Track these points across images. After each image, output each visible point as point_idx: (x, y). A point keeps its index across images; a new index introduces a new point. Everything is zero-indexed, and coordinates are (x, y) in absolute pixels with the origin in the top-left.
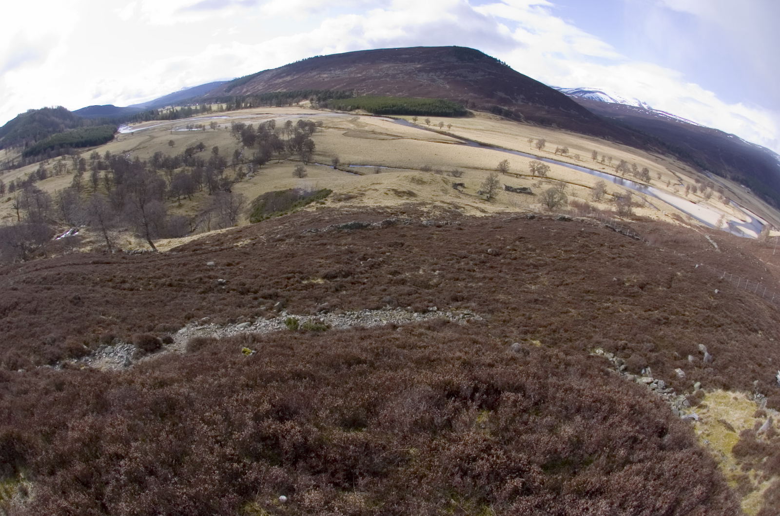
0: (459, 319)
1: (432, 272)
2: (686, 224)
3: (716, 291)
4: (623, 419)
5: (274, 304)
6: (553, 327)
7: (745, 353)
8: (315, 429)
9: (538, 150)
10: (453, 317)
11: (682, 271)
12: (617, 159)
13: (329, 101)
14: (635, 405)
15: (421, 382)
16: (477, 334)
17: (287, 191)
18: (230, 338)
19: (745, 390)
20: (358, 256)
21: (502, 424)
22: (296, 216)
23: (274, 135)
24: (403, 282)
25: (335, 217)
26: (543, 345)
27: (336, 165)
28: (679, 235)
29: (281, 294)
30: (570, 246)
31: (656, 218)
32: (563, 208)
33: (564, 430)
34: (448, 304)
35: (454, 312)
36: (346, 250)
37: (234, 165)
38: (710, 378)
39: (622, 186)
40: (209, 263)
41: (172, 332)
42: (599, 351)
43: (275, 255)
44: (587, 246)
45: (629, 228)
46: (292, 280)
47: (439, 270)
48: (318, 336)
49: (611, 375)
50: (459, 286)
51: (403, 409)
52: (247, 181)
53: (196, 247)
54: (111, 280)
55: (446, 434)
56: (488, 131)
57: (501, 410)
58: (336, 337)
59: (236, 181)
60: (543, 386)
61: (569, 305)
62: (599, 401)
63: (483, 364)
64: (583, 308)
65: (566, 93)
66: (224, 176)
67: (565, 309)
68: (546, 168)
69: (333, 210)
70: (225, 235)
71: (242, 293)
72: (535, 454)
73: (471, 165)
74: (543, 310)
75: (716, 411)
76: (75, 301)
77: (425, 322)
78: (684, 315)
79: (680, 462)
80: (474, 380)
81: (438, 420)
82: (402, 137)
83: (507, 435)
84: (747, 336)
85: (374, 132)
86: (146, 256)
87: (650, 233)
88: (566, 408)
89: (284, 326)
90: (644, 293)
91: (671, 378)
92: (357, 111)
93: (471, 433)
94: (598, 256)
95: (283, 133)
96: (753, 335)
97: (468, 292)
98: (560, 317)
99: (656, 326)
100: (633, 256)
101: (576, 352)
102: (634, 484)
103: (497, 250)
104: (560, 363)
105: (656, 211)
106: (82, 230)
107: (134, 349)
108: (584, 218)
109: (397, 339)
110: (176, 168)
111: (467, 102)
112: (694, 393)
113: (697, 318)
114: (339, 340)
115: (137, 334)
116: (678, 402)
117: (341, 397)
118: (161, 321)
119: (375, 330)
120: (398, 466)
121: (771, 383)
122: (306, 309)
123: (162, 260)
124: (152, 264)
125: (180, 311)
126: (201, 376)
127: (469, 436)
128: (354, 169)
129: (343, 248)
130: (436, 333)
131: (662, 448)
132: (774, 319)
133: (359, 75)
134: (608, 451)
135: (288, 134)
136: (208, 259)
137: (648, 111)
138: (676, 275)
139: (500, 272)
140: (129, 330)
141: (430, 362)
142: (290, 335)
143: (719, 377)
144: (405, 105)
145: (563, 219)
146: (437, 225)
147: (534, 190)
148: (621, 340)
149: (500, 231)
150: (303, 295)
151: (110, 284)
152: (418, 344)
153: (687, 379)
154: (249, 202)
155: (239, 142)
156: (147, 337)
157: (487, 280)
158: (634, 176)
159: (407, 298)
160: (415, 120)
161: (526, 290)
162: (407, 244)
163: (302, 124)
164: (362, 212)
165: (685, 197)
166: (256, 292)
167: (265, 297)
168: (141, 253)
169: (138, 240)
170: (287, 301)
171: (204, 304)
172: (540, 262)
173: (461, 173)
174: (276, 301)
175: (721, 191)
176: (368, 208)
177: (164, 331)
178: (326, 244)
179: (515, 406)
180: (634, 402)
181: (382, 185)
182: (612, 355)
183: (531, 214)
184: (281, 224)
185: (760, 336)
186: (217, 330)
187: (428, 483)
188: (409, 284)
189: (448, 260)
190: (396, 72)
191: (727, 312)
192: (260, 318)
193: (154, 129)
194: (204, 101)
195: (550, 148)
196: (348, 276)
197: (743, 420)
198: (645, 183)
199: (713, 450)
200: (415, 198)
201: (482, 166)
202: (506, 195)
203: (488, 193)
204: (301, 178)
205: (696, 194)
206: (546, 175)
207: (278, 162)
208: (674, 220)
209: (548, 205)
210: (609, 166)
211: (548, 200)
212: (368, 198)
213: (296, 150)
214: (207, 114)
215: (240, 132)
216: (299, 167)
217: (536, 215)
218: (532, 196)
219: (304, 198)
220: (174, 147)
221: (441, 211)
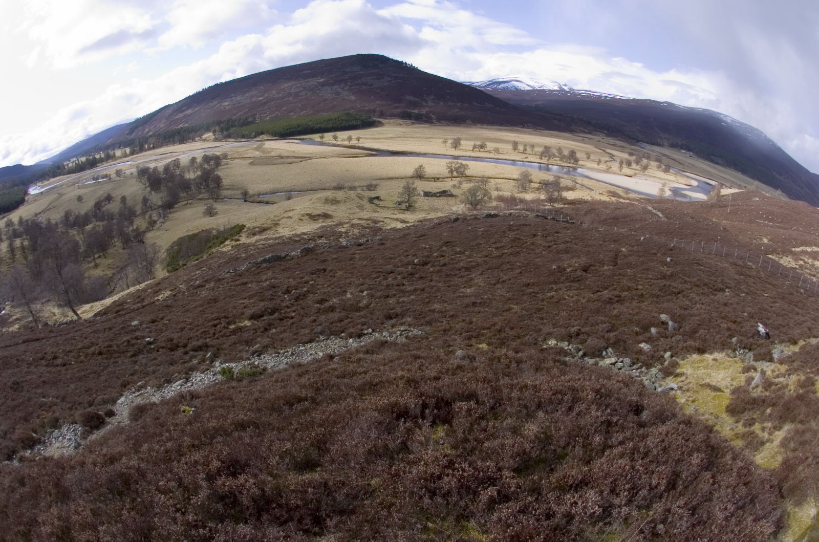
0: (397, 337)
1: (361, 294)
2: (624, 199)
3: (669, 259)
4: (591, 405)
5: (205, 356)
6: (498, 327)
7: (714, 314)
8: (270, 479)
9: (454, 149)
10: (390, 336)
11: (627, 246)
12: (539, 145)
13: (232, 130)
14: (601, 389)
15: (366, 410)
16: (419, 349)
17: (199, 232)
18: (169, 399)
19: (723, 349)
20: (281, 289)
21: (460, 436)
22: (212, 258)
23: (180, 175)
24: (332, 309)
25: (252, 252)
26: (491, 347)
27: (246, 197)
28: (618, 211)
29: (211, 343)
30: (501, 242)
31: (589, 199)
32: (487, 205)
33: (528, 429)
34: (382, 324)
35: (390, 330)
36: (268, 285)
37: (144, 213)
38: (680, 345)
39: (548, 173)
40: (135, 323)
41: (112, 403)
42: (552, 342)
43: (197, 303)
44: (519, 239)
45: (562, 213)
46: (219, 326)
47: (367, 290)
48: (256, 381)
49: (568, 363)
50: (390, 304)
51: (354, 440)
52: (158, 229)
53: (118, 308)
54: (43, 358)
55: (403, 457)
56: (400, 137)
57: (455, 422)
58: (274, 379)
59: (148, 230)
60: (496, 389)
61: (510, 301)
62: (560, 392)
63: (429, 379)
64: (525, 302)
65: (479, 86)
66: (135, 227)
67: (507, 307)
68: (465, 167)
69: (249, 245)
70: (144, 290)
71: (172, 350)
72: (503, 460)
73: (385, 176)
74: (483, 312)
75: (695, 376)
76: (15, 387)
77: (362, 347)
78: (637, 289)
79: (667, 435)
80: (420, 397)
81: (392, 446)
82: (310, 158)
83: (468, 446)
84: (713, 297)
85: (280, 157)
86: (72, 326)
87: (585, 215)
88: (526, 407)
89: (219, 377)
90: (589, 275)
91: (636, 354)
92: (261, 137)
93: (430, 452)
94: (532, 247)
95: (189, 171)
96: (719, 295)
97: (402, 307)
98: (502, 316)
99: (608, 306)
100: (570, 240)
101: (527, 348)
102: (620, 467)
103: (424, 259)
104: (510, 362)
105: (588, 191)
106: (8, 308)
107: (80, 429)
108: (512, 211)
109: (335, 370)
110: (87, 225)
111: (374, 111)
112: (666, 363)
113: (651, 290)
114: (277, 381)
115: (79, 412)
116: (649, 377)
117: (289, 440)
118: (99, 393)
119: (312, 364)
120: (363, 499)
121: (753, 337)
122: (239, 355)
123: (87, 327)
124: (78, 333)
125: (115, 379)
126: (146, 445)
127: (427, 455)
128: (264, 199)
129: (265, 284)
130: (375, 356)
131: (642, 425)
132: (741, 274)
133: (261, 98)
134: (582, 441)
135: (194, 172)
136: (132, 319)
137: (569, 92)
138: (621, 251)
139: (431, 281)
140: (70, 409)
141: (373, 387)
142: (227, 385)
143: (690, 343)
144: (310, 123)
145: (490, 216)
146: (357, 244)
147: (454, 192)
148: (573, 327)
149: (424, 239)
150: (233, 340)
151: (43, 361)
152: (358, 370)
153: (655, 352)
154: (163, 251)
155: (146, 188)
156: (89, 412)
157: (419, 292)
158: (560, 160)
159: (339, 325)
161: (461, 294)
162: (329, 268)
163: (207, 159)
164: (278, 243)
165: (619, 173)
166: (185, 346)
167: (195, 350)
168: (66, 323)
169: (61, 310)
170: (218, 350)
171: (137, 367)
172: (471, 264)
173: (376, 186)
174: (207, 352)
175: (658, 160)
176: (284, 238)
177: (104, 404)
178: (246, 283)
179: (470, 415)
180: (599, 386)
181: (295, 211)
182: (566, 343)
183: (454, 217)
184: (198, 269)
185: (728, 294)
186: (155, 394)
187: (398, 511)
188: (339, 310)
189: (374, 278)
190: (298, 90)
191: (684, 278)
192: (194, 373)
193: (62, 185)
194: (107, 148)
195: (467, 146)
196: (275, 312)
197: (729, 379)
198: (574, 166)
199: (703, 415)
200: (331, 220)
201: (397, 176)
202: (425, 200)
203: (407, 202)
204: (211, 216)
205: (631, 167)
206: (465, 174)
207: (187, 204)
208: (610, 197)
209: (472, 205)
210: (532, 154)
211: (470, 200)
212: (283, 227)
213: (204, 188)
214: (112, 161)
215: (145, 178)
216: (209, 205)
217: (459, 216)
218: (453, 198)
219: (217, 238)
220: (83, 203)
221: (360, 229)
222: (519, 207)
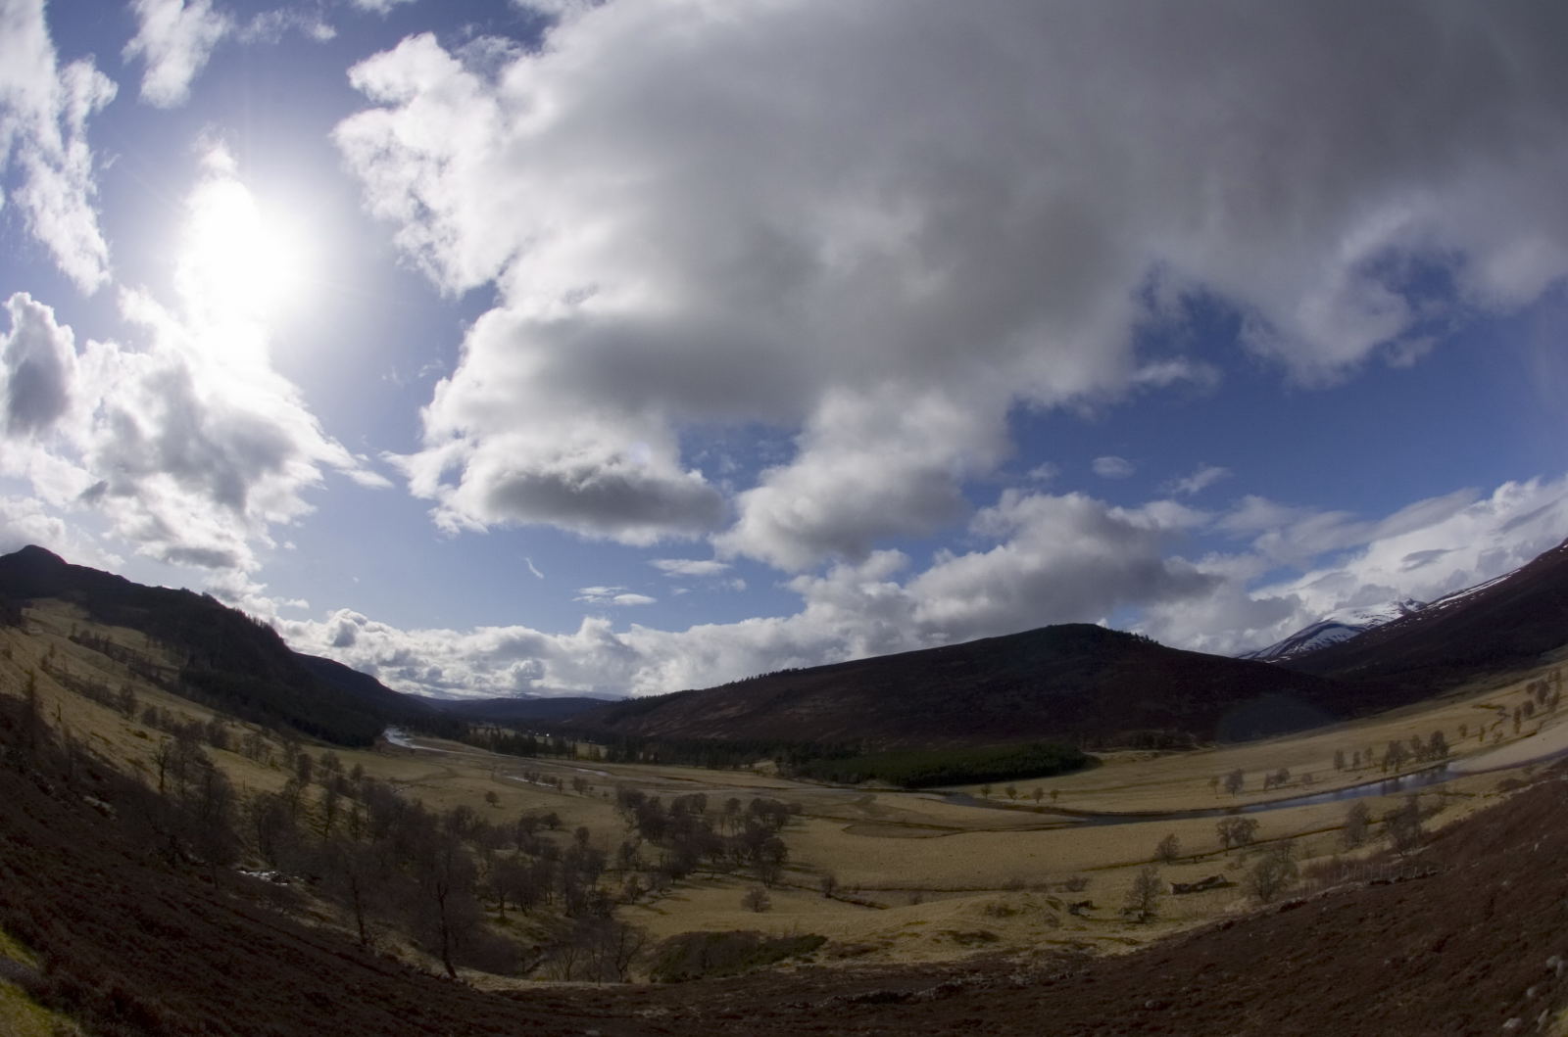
2: (1524, 785)
9: (1230, 795)
12: (1380, 744)
13: (814, 763)
17: (730, 933)
22: (757, 980)
23: (704, 824)
25: (839, 983)
28: (1514, 816)
31: (1468, 815)
32: (1290, 888)
39: (1399, 794)
45: (1418, 863)
52: (645, 906)
56: (1131, 786)
59: (623, 901)
65: (1270, 657)
66: (598, 888)
68: (1251, 825)
70: (607, 994)
73: (1103, 862)
82: (962, 830)
85: (905, 824)
92: (870, 783)
95: (722, 822)
103: (1163, 999)
105: (1466, 802)
110: (498, 848)
128: (866, 898)
135: (732, 826)
137: (1419, 615)
144: (964, 764)
145: (1289, 907)
146: (1044, 981)
147: (1230, 877)
155: (632, 828)
158: (1417, 762)
160: (986, 792)
163: (759, 807)
165: (1516, 737)
169: (419, 954)
173: (1084, 882)
181: (927, 925)
183: (1225, 921)
184: (728, 991)
194: (562, 731)
195: (1253, 780)
198: (1440, 761)
200: (995, 944)
201: (1126, 860)
202: (1177, 901)
203: (1141, 909)
204: (757, 911)
205: (1533, 715)
206: (1252, 839)
207: (711, 879)
208: (1502, 794)
209: (1261, 894)
210: (1370, 767)
211: (1259, 886)
212: (901, 951)
213: (749, 859)
214: (569, 759)
215: (633, 809)
216: (755, 891)
217: (1236, 919)
218: (1227, 889)
219: (767, 950)
220: (498, 807)
221: (1049, 959)
222: (1346, 877)
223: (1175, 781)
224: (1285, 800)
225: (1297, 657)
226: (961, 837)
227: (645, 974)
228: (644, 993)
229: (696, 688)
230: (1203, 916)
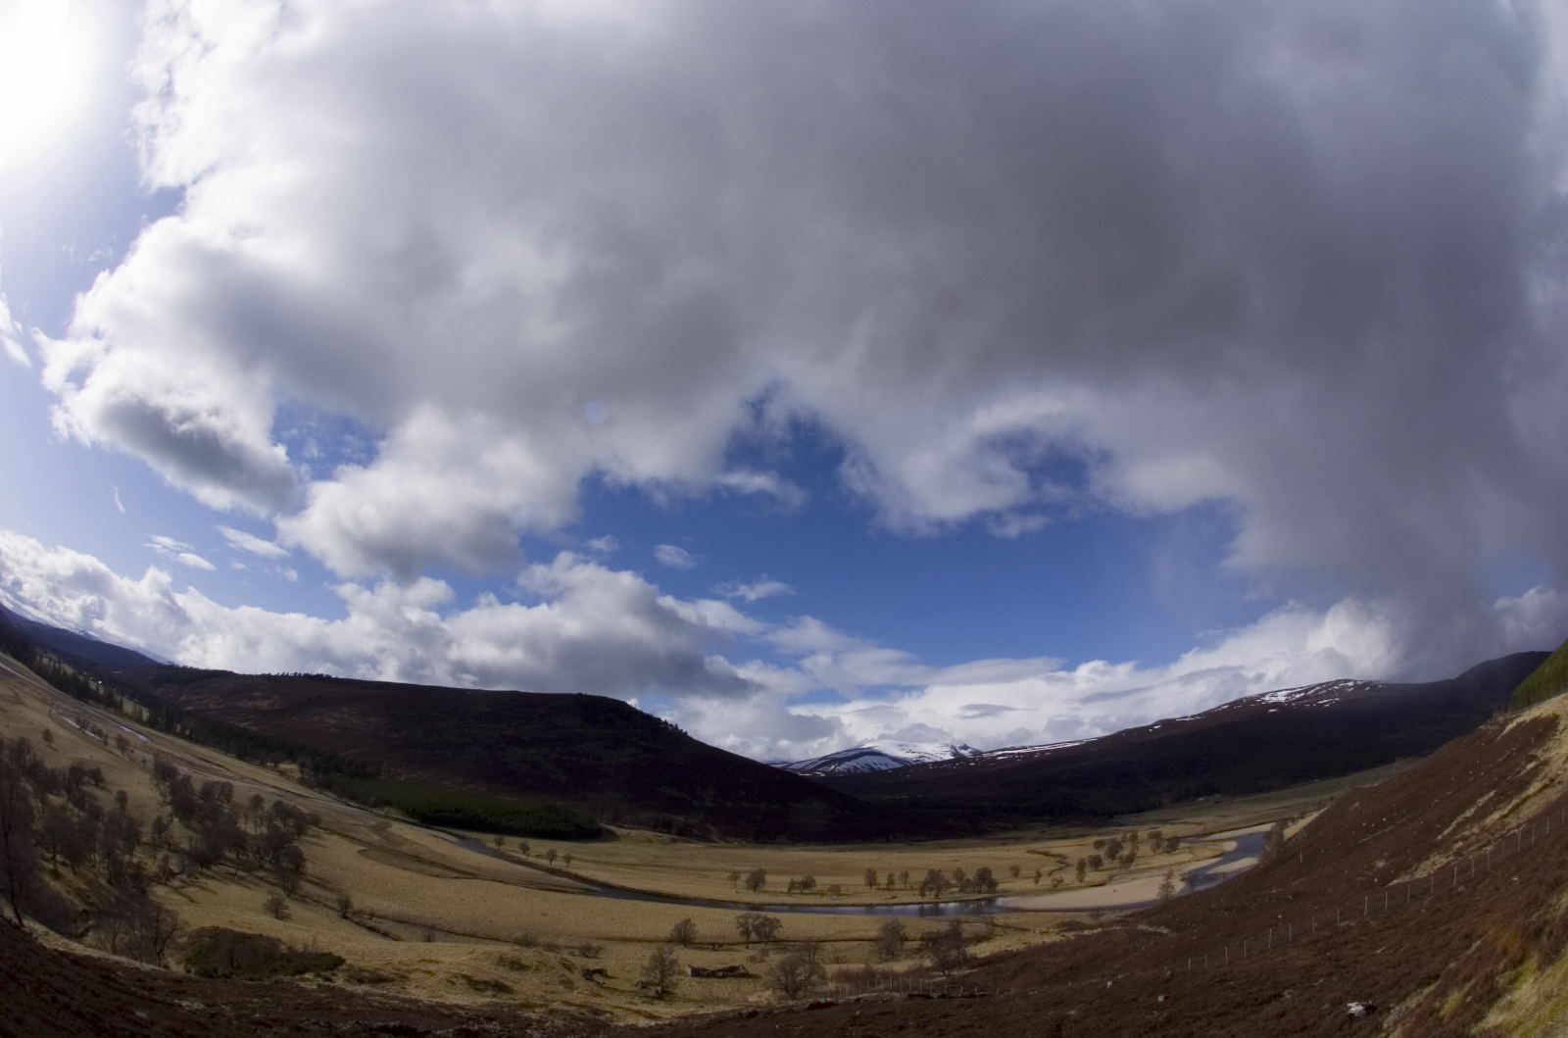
2: (1091, 928)
9: (751, 892)
12: (917, 870)
13: (335, 777)
23: (230, 816)
28: (1079, 954)
31: (1021, 947)
32: (818, 989)
39: (939, 918)
45: (965, 984)
52: (176, 890)
56: (648, 865)
59: (156, 879)
65: (802, 770)
66: (135, 860)
68: (775, 924)
73: (616, 933)
82: (475, 876)
85: (418, 858)
87: (1014, 976)
92: (386, 809)
95: (247, 818)
105: (1019, 935)
110: (51, 793)
111: (602, 810)
128: (381, 926)
133: (396, 735)
135: (256, 824)
137: (973, 760)
144: (480, 811)
147: (752, 969)
158: (960, 892)
160: (499, 843)
163: (282, 810)
165: (1080, 885)
173: (598, 950)
176: (421, 1004)
181: (440, 965)
183: (748, 1009)
193: (23, 684)
194: (113, 682)
195: (777, 881)
198: (987, 895)
200: (510, 996)
201: (640, 936)
202: (694, 983)
203: (658, 985)
204: (278, 918)
205: (1100, 868)
206: (774, 937)
207: (235, 875)
208: (1062, 934)
209: (787, 990)
210: (906, 889)
211: (784, 982)
212: (417, 987)
213: (270, 862)
214: (115, 714)
215: (168, 784)
216: (275, 896)
217: (759, 1010)
218: (750, 980)
219: (289, 961)
220: (52, 748)
221: (565, 1019)
222: (881, 987)
223: (692, 869)
224: (809, 905)
225: (832, 776)
226: (473, 882)
227: (181, 963)
228: (180, 982)
229: (236, 671)
230: (725, 1001)
